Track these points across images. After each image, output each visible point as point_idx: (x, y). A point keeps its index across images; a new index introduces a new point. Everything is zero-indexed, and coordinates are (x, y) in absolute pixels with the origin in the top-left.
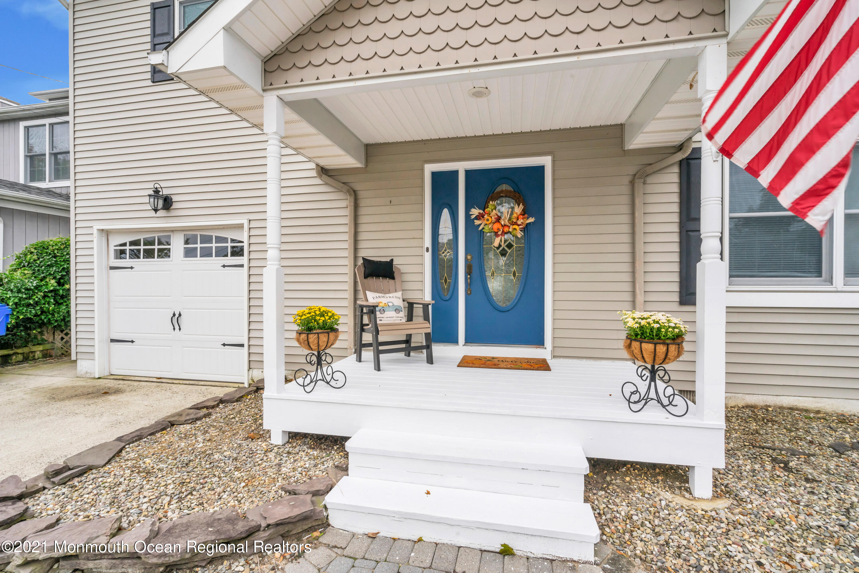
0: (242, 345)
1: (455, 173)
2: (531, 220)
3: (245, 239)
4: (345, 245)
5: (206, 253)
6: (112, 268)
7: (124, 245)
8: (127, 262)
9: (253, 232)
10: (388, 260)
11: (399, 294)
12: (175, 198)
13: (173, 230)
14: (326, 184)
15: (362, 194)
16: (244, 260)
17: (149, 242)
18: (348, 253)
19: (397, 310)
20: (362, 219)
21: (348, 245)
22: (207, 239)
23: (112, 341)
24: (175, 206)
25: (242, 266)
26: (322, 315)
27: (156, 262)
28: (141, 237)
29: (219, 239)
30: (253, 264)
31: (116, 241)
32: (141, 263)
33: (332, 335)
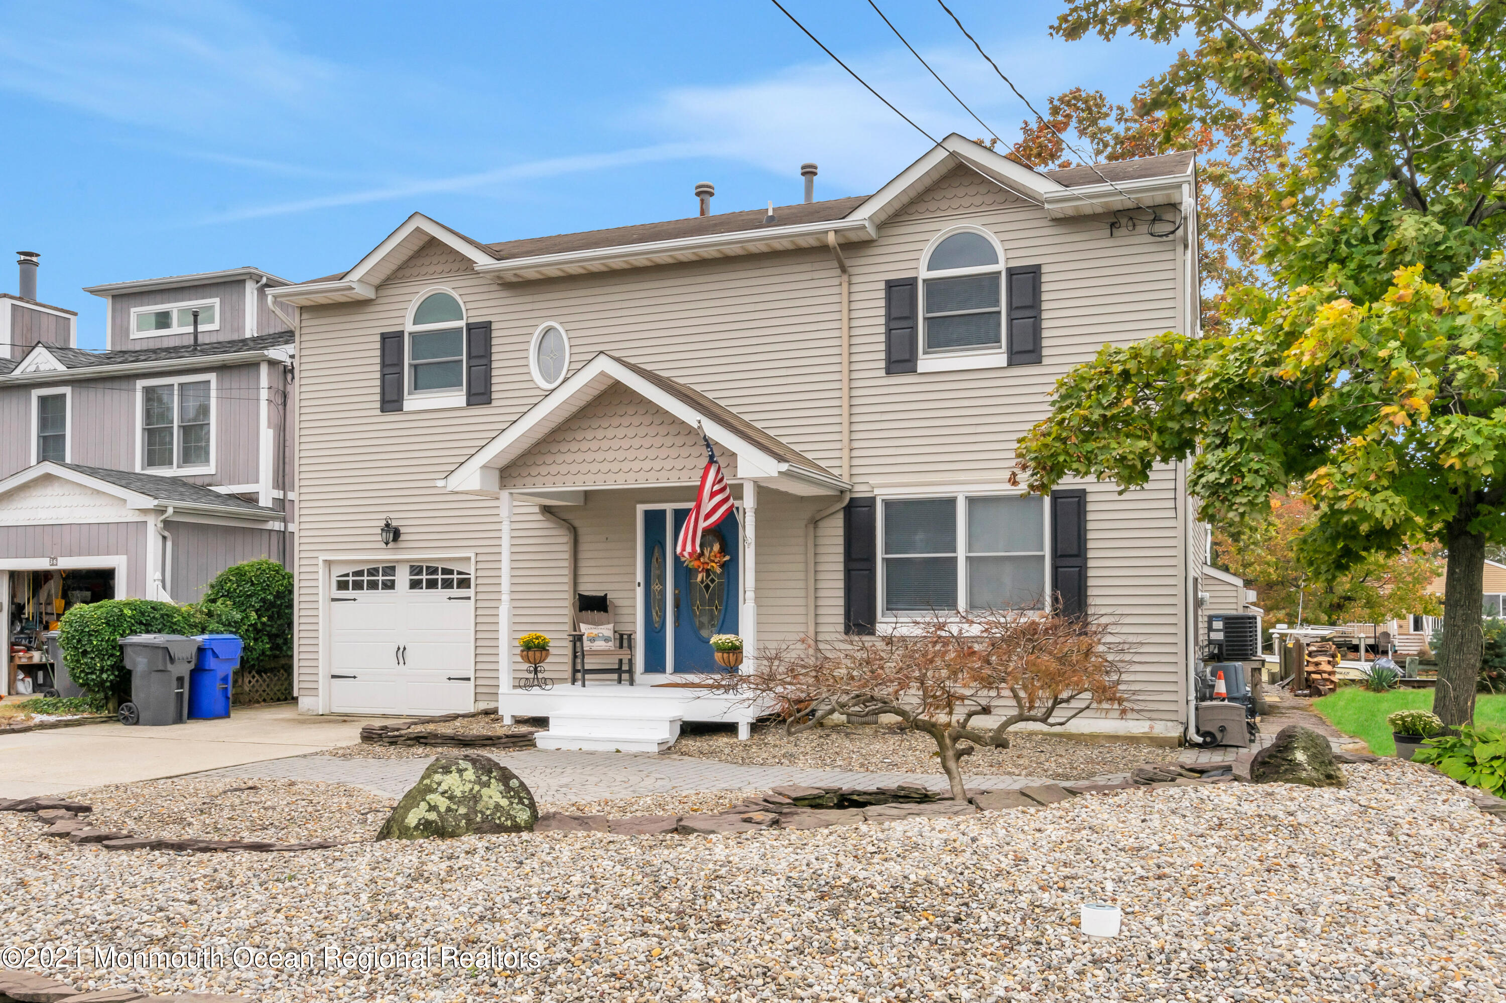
0: (469, 679)
1: (664, 512)
2: (727, 558)
3: (472, 571)
4: (566, 579)
5: (432, 584)
6: (334, 600)
7: (347, 575)
8: (350, 593)
9: (480, 566)
10: (602, 594)
11: (611, 626)
12: (402, 530)
13: (398, 561)
14: (548, 520)
15: (581, 531)
16: (471, 592)
17: (373, 572)
18: (568, 587)
19: (607, 640)
20: (582, 555)
21: (567, 579)
22: (434, 571)
23: (333, 677)
24: (402, 537)
25: (469, 598)
26: (537, 638)
27: (380, 594)
28: (365, 568)
29: (445, 571)
30: (479, 597)
31: (338, 571)
32: (364, 595)
33: (544, 653)
